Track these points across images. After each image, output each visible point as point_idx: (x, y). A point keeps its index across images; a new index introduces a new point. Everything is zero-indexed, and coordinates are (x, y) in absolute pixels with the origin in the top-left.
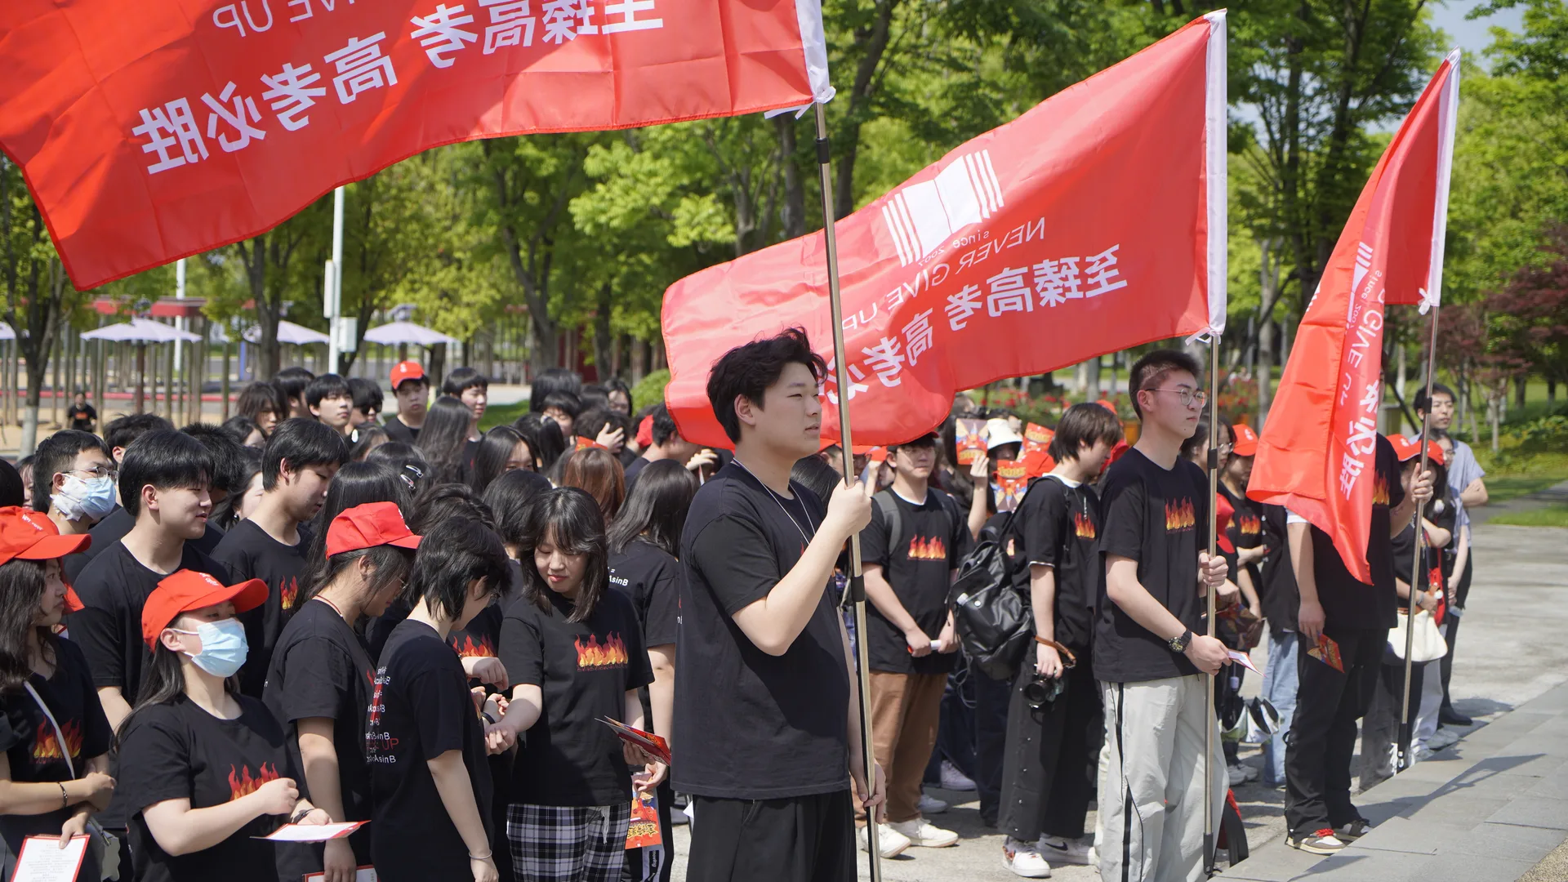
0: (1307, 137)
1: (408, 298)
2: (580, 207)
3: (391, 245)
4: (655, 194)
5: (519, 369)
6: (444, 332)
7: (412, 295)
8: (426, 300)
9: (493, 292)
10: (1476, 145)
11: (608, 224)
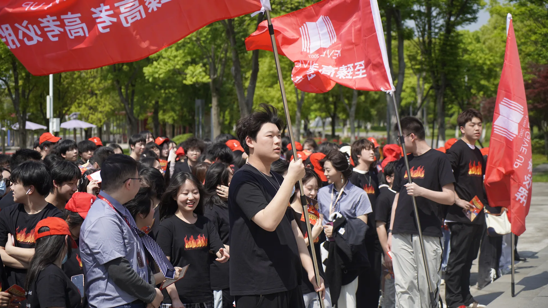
0: (435, 32)
1: (77, 110)
2: (147, 70)
3: (70, 89)
4: (178, 64)
5: (121, 137)
6: (92, 123)
7: (78, 109)
8: (84, 110)
9: (111, 107)
10: (499, 34)
11: (159, 77)
